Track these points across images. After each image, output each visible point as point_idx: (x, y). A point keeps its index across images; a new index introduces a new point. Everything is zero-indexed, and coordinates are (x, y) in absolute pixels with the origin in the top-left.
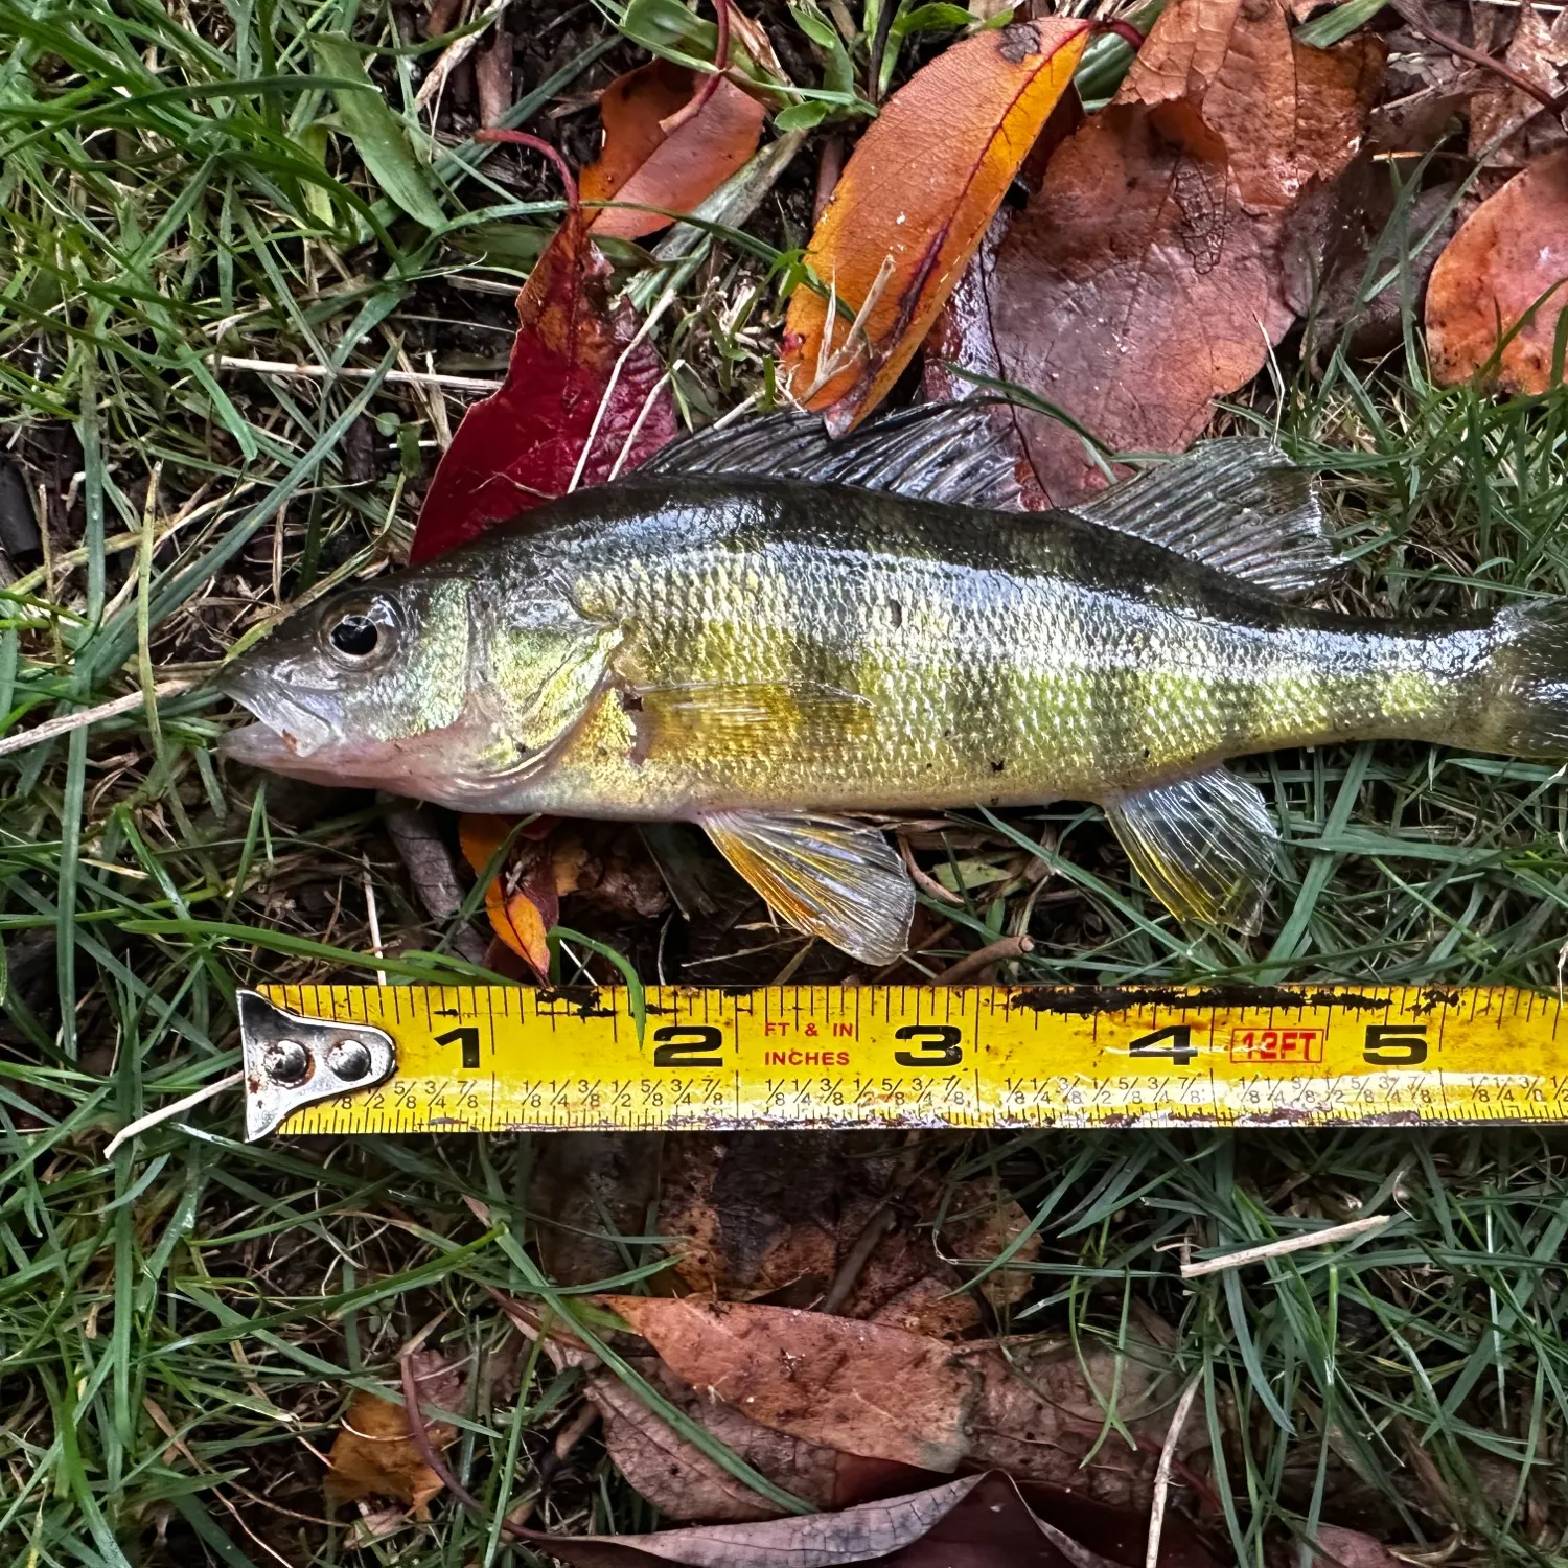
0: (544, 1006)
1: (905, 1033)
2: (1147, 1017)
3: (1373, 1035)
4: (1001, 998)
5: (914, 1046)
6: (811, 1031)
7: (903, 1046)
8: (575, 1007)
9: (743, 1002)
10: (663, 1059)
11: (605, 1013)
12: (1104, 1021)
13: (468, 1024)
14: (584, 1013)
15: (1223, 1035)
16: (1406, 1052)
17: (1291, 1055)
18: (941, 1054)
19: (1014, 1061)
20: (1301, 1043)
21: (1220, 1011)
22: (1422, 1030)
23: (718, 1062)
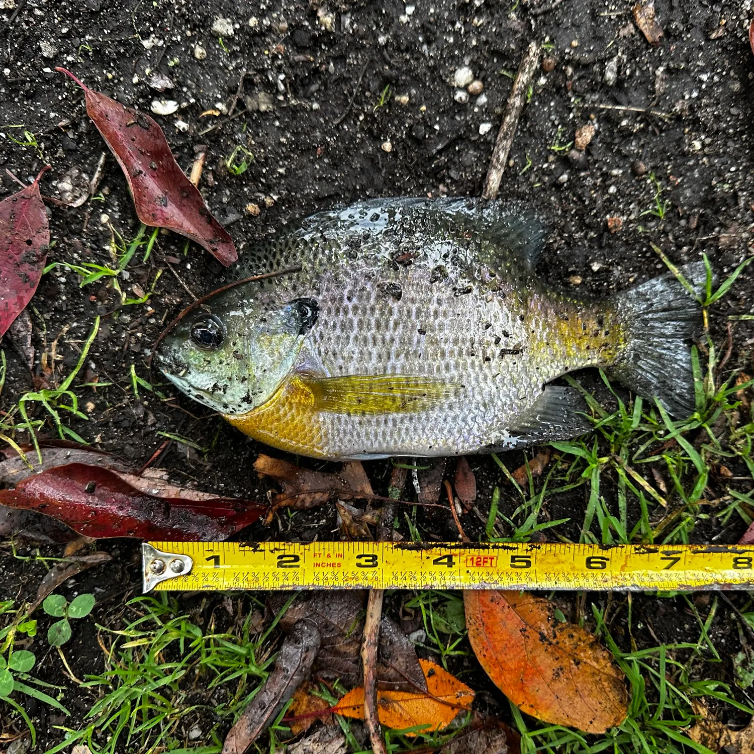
0: (241, 549)
1: (359, 557)
2: (438, 552)
3: (513, 559)
4: (390, 546)
5: (362, 561)
6: (329, 556)
7: (359, 561)
8: (251, 549)
9: (307, 547)
10: (280, 565)
11: (261, 551)
12: (424, 554)
13: (216, 554)
14: (254, 551)
15: (463, 558)
16: (524, 564)
17: (486, 565)
18: (371, 563)
19: (395, 566)
20: (489, 561)
21: (462, 550)
22: (529, 557)
23: (298, 566)
